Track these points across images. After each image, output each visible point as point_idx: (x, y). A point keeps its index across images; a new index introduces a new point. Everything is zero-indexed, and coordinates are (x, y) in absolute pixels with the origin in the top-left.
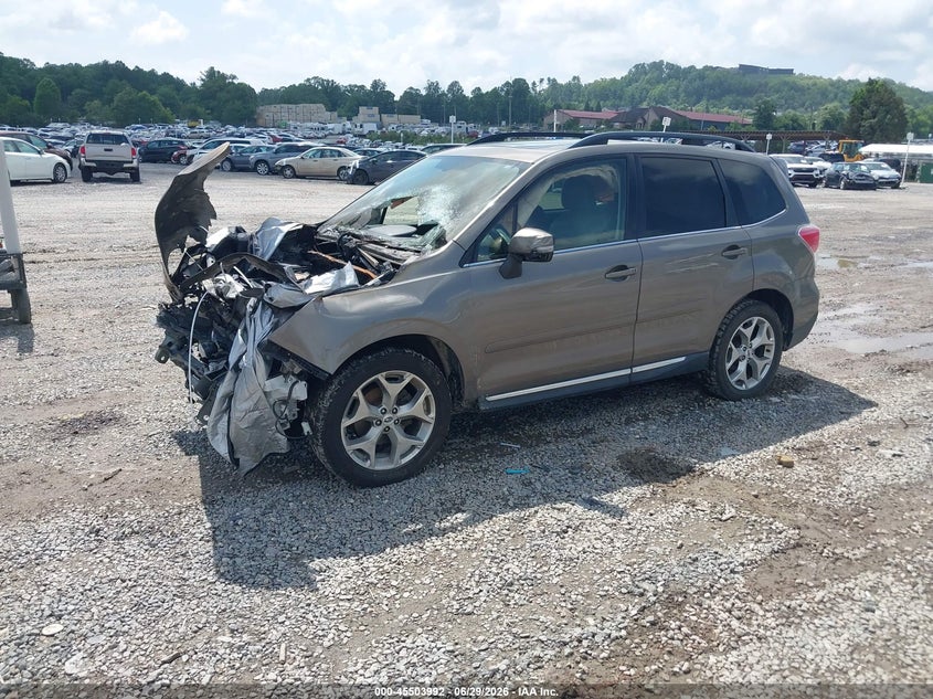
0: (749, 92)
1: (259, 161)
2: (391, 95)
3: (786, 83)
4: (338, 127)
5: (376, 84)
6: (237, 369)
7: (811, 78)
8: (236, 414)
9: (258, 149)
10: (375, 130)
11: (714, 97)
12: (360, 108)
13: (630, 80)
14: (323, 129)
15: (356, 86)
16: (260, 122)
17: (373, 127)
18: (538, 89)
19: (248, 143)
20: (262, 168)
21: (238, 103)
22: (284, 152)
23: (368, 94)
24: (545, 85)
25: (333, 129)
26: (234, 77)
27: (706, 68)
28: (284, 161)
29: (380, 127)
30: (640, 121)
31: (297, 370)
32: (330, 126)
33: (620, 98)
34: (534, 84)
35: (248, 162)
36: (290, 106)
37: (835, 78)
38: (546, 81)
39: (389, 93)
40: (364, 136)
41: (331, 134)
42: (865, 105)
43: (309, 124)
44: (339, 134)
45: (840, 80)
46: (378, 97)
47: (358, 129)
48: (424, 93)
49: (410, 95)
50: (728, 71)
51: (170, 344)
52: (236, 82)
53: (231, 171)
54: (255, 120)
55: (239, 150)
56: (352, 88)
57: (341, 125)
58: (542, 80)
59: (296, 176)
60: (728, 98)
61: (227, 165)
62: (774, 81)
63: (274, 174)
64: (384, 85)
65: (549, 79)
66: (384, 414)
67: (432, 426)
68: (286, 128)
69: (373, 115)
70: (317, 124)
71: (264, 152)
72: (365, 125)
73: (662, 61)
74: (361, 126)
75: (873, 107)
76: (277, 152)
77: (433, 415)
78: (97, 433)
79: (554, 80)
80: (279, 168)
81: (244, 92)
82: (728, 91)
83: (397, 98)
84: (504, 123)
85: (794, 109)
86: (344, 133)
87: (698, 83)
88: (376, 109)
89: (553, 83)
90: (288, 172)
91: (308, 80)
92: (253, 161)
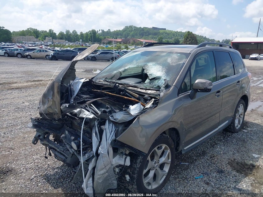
0: (155, 34)
1: (18, 54)
2: (55, 34)
3: (164, 32)
4: (39, 43)
5: (50, 30)
6: (97, 155)
7: (170, 31)
8: (96, 177)
9: (17, 50)
10: (51, 44)
11: (147, 36)
12: (46, 37)
13: (124, 30)
14: (35, 44)
15: (44, 31)
16: (13, 41)
17: (51, 43)
18: (99, 33)
19: (13, 48)
20: (19, 56)
21: (5, 35)
22: (26, 51)
23: (48, 33)
24: (101, 32)
25: (38, 44)
26: (4, 27)
27: (144, 28)
28: (27, 53)
29: (53, 43)
30: (128, 42)
31: (128, 152)
32: (37, 43)
33: (122, 35)
34: (98, 31)
35: (14, 54)
36: (23, 37)
37: (176, 31)
38: (101, 31)
39: (55, 33)
40: (48, 46)
41: (37, 45)
42: (188, 38)
43: (30, 42)
44: (40, 45)
45: (177, 32)
46: (51, 34)
47: (46, 44)
48: (65, 33)
49: (61, 34)
50: (149, 29)
51: (39, 136)
52: (4, 29)
53: (8, 57)
54: (12, 41)
55: (10, 50)
56: (43, 32)
57: (40, 43)
58: (100, 30)
59: (31, 58)
60: (150, 36)
61: (6, 55)
62: (161, 31)
63: (23, 58)
64: (53, 31)
65: (102, 30)
66: (155, 164)
67: (170, 165)
68: (22, 43)
69: (50, 40)
70: (32, 42)
71: (19, 51)
72: (48, 43)
73: (132, 26)
74: (47, 43)
75: (189, 38)
76: (24, 51)
77: (170, 160)
78: (4, 181)
79: (103, 30)
80: (26, 56)
81: (7, 32)
82: (150, 34)
83: (57, 35)
84: (90, 42)
85: (167, 39)
86: (41, 45)
87: (142, 31)
88: (51, 38)
89: (103, 31)
90: (29, 57)
91: (28, 29)
92: (16, 54)
